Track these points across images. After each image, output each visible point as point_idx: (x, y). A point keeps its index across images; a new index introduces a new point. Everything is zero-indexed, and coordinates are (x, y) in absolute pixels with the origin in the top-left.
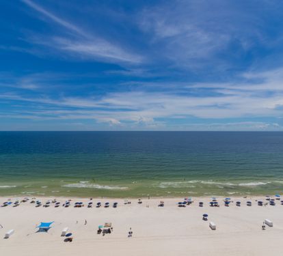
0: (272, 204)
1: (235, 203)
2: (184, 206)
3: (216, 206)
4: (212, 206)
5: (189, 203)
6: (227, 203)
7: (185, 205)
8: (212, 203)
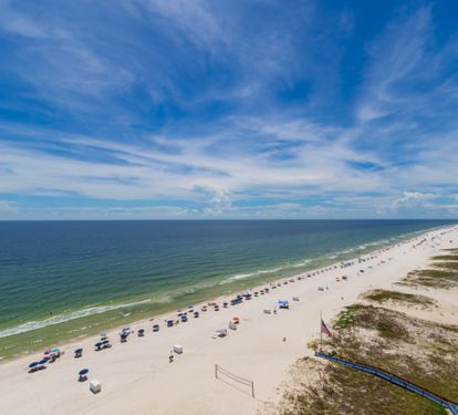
0: (185, 320)
1: (136, 333)
2: (43, 368)
3: (105, 347)
4: (99, 349)
5: (54, 358)
6: (124, 337)
7: (45, 365)
8: (98, 345)
